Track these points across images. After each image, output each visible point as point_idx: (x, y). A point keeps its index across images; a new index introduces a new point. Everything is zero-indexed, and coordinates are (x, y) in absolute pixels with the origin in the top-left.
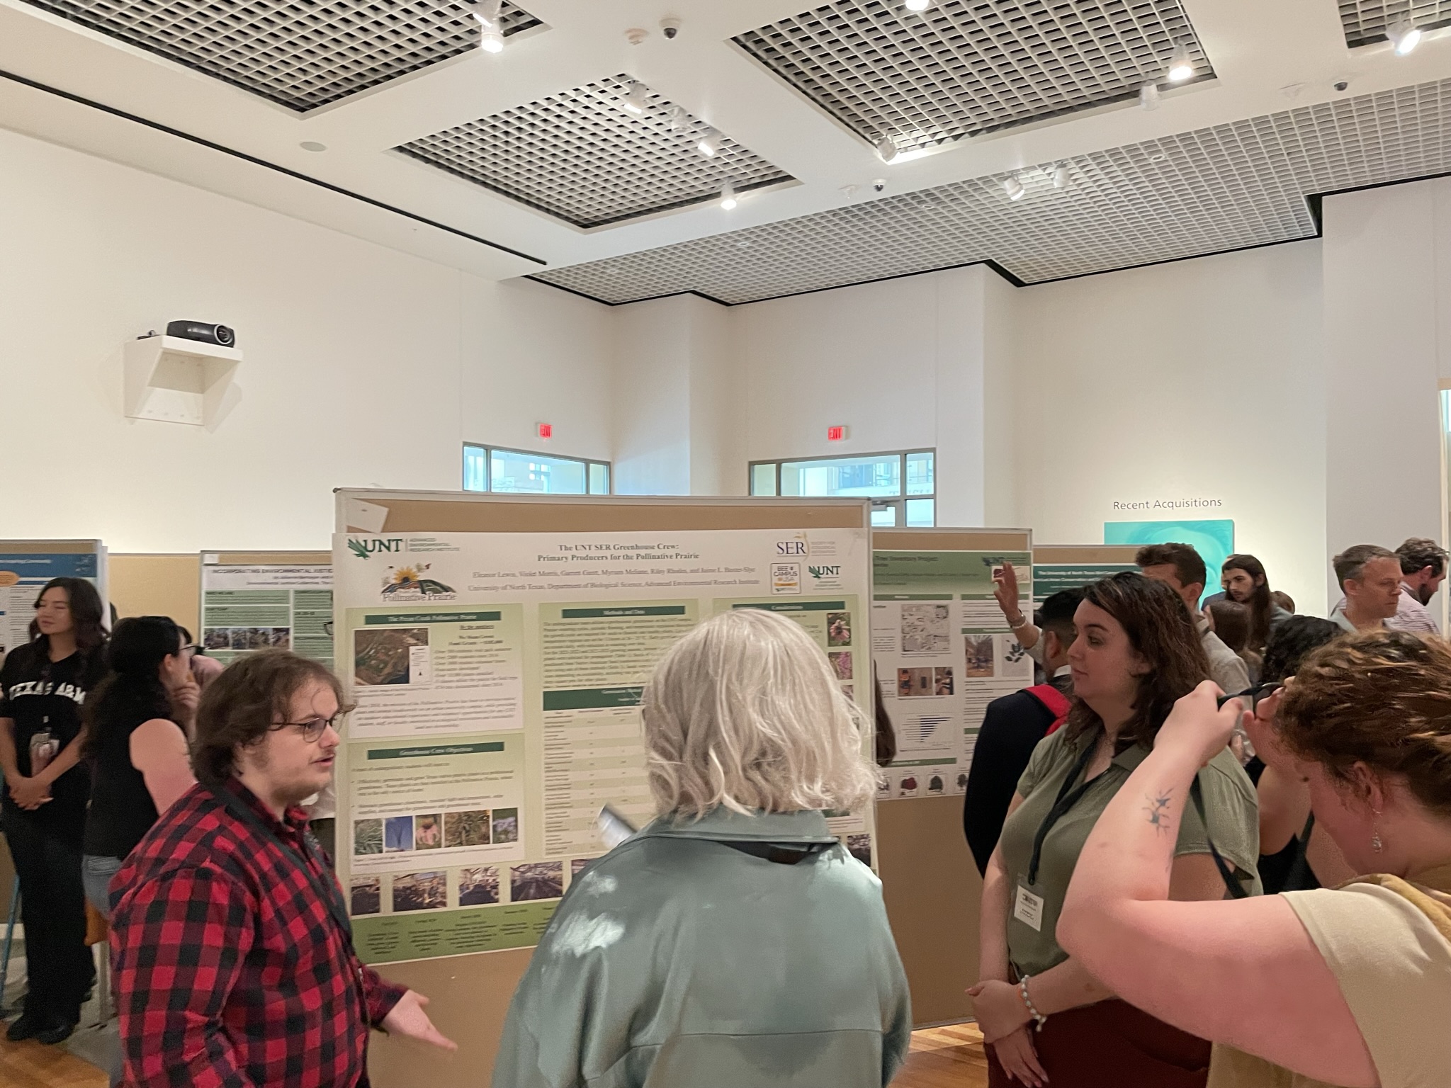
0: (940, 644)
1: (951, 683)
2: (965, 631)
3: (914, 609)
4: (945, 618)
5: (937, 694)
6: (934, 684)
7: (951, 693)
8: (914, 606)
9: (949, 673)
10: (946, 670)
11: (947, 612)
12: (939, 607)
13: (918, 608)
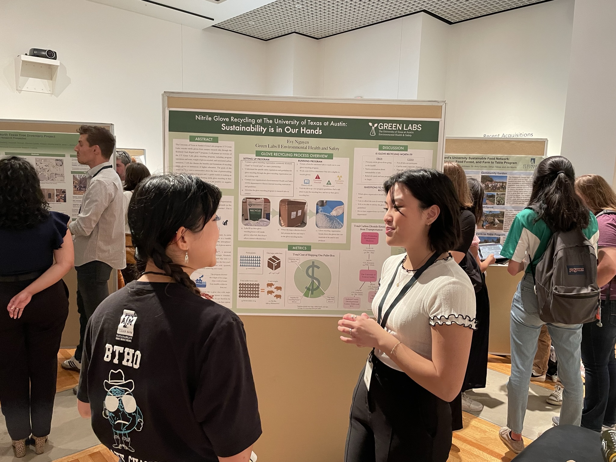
0: (59, 178)
1: (65, 197)
2: (72, 172)
3: (43, 161)
4: (61, 165)
5: (57, 201)
6: (55, 197)
7: (65, 201)
8: (43, 159)
9: (64, 192)
10: (62, 190)
11: (63, 164)
12: (57, 160)
13: (45, 160)
